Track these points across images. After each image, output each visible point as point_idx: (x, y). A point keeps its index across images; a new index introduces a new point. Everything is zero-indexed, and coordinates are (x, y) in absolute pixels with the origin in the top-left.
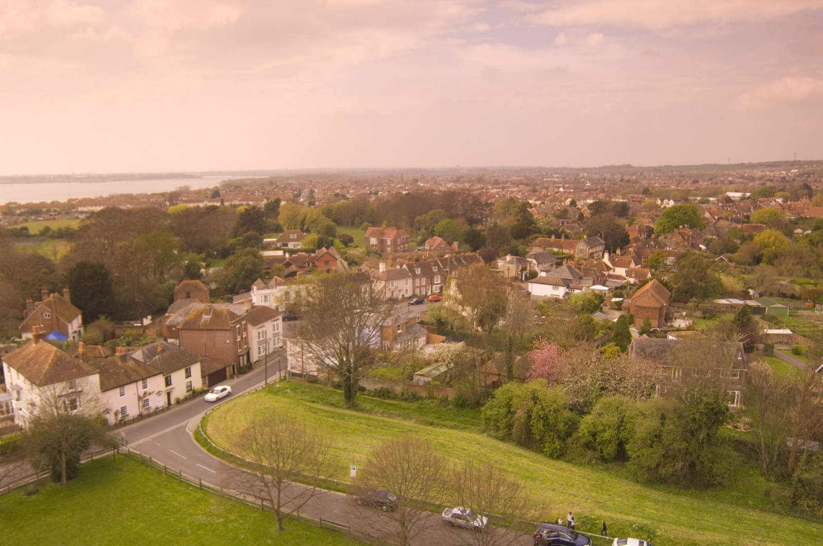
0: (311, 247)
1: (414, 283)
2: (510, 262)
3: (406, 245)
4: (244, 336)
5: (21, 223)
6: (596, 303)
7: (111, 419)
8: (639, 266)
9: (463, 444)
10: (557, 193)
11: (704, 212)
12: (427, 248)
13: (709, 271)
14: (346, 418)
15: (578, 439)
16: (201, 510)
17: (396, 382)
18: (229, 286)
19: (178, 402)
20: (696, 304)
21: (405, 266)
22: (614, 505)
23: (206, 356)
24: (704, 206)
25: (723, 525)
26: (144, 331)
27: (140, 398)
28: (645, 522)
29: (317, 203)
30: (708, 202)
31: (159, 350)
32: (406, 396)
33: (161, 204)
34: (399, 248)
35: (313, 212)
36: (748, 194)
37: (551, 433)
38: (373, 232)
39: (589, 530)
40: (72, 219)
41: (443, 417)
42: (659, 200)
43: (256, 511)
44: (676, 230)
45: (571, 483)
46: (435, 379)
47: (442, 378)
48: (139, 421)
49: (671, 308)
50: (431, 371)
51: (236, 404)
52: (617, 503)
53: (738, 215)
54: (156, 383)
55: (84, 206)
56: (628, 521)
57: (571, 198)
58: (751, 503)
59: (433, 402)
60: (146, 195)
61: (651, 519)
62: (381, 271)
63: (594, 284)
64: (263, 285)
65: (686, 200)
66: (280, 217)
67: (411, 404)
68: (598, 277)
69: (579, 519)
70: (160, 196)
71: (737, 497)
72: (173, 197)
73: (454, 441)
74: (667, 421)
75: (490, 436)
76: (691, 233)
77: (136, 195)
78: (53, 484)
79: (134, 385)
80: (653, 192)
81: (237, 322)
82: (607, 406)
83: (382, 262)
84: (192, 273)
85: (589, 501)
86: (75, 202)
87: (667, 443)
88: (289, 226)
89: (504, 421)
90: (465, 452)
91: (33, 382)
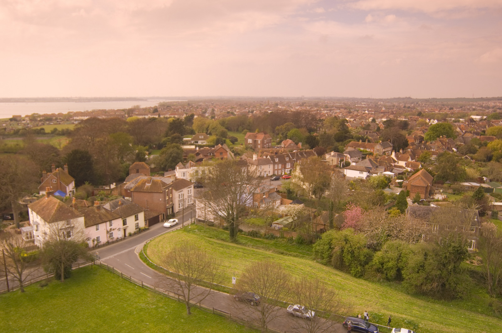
0: (212, 144)
1: (274, 167)
2: (333, 156)
3: (270, 144)
4: (170, 197)
5: (41, 126)
6: (386, 183)
7: (91, 244)
8: (414, 160)
9: (301, 267)
10: (364, 114)
11: (456, 128)
12: (283, 146)
13: (458, 165)
14: (231, 248)
15: (372, 266)
16: (142, 300)
17: (261, 227)
18: (162, 166)
19: (130, 235)
20: (449, 185)
21: (269, 157)
22: (393, 307)
23: (147, 208)
24: (456, 124)
25: (462, 323)
26: (111, 192)
27: (108, 232)
28: (413, 319)
29: (216, 117)
30: (459, 121)
31: (119, 204)
32: (267, 236)
33: (122, 116)
34: (265, 146)
35: (214, 123)
36: (485, 117)
37: (356, 262)
38: (250, 135)
39: (377, 322)
40: (70, 124)
41: (289, 249)
42: (427, 120)
43: (175, 302)
44: (438, 139)
45: (367, 293)
46: (285, 226)
47: (289, 226)
48: (107, 246)
49: (433, 187)
50: (283, 221)
51: (165, 237)
52: (395, 306)
53: (478, 130)
54: (118, 223)
55: (77, 116)
56: (402, 318)
57: (372, 117)
58: (480, 310)
59: (284, 240)
60: (114, 110)
61: (416, 317)
62: (254, 159)
63: (385, 171)
64: (182, 166)
65: (445, 120)
66: (193, 125)
67: (270, 241)
68: (388, 167)
69: (371, 315)
70: (122, 111)
71: (471, 306)
72: (130, 112)
73: (296, 264)
74: (429, 257)
75: (318, 262)
76: (447, 141)
77: (108, 110)
78: (56, 281)
79: (104, 224)
80: (424, 114)
81: (166, 188)
82: (391, 246)
83: (255, 154)
84: (140, 158)
85: (378, 304)
86: (72, 114)
87: (429, 271)
88: (199, 131)
89: (327, 253)
90: (302, 271)
91: (45, 221)
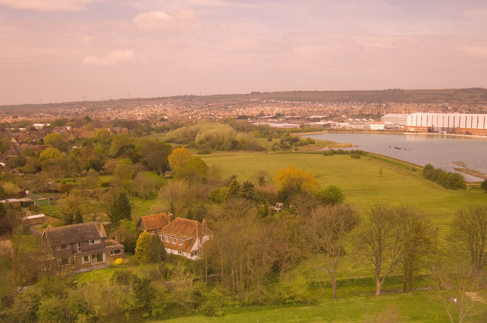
11: (12, 139)
36: (49, 125)
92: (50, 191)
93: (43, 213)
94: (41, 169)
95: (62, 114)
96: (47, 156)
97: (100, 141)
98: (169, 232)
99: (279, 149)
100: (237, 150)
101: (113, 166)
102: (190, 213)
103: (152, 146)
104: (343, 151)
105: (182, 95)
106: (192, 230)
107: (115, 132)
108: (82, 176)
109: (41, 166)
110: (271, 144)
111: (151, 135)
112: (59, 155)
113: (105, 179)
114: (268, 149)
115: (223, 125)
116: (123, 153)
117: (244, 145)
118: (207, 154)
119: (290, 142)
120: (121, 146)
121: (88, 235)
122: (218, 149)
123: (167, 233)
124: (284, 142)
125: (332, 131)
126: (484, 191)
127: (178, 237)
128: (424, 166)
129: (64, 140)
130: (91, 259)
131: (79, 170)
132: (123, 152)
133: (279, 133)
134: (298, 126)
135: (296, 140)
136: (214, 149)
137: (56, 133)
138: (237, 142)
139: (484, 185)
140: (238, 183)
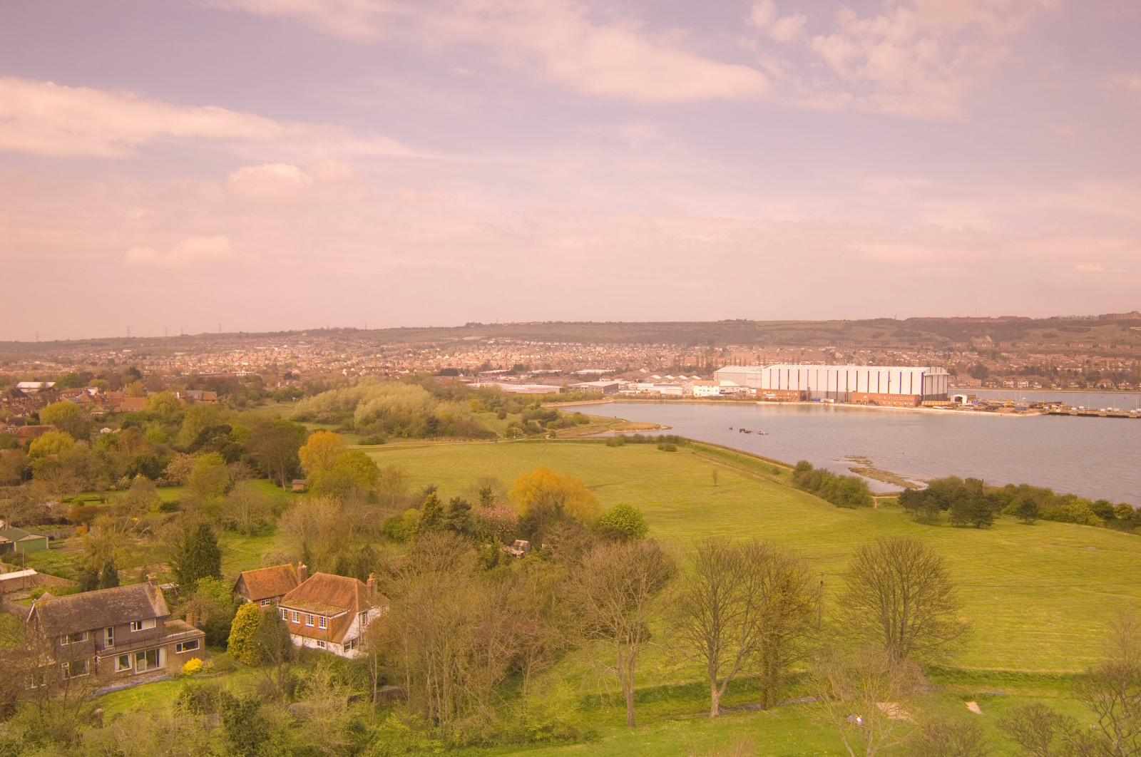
36: (51, 384)
92: (51, 522)
93: (32, 567)
94: (32, 475)
95: (81, 362)
96: (46, 448)
97: (159, 418)
98: (300, 602)
99: (520, 435)
100: (437, 436)
101: (184, 468)
102: (341, 563)
103: (266, 429)
104: (643, 437)
105: (328, 328)
106: (347, 598)
107: (191, 401)
108: (120, 489)
109: (31, 469)
110: (505, 424)
111: (264, 407)
112: (72, 446)
113: (168, 496)
114: (497, 434)
115: (410, 387)
116: (205, 443)
117: (452, 425)
118: (378, 444)
119: (541, 420)
120: (202, 428)
121: (129, 612)
122: (400, 434)
123: (294, 604)
124: (529, 421)
125: (621, 398)
126: (904, 510)
127: (318, 612)
128: (795, 464)
129: (84, 416)
130: (133, 662)
131: (114, 477)
132: (207, 440)
133: (520, 403)
134: (556, 389)
135: (553, 416)
136: (392, 434)
137: (66, 401)
138: (437, 421)
139: (904, 498)
140: (440, 501)
